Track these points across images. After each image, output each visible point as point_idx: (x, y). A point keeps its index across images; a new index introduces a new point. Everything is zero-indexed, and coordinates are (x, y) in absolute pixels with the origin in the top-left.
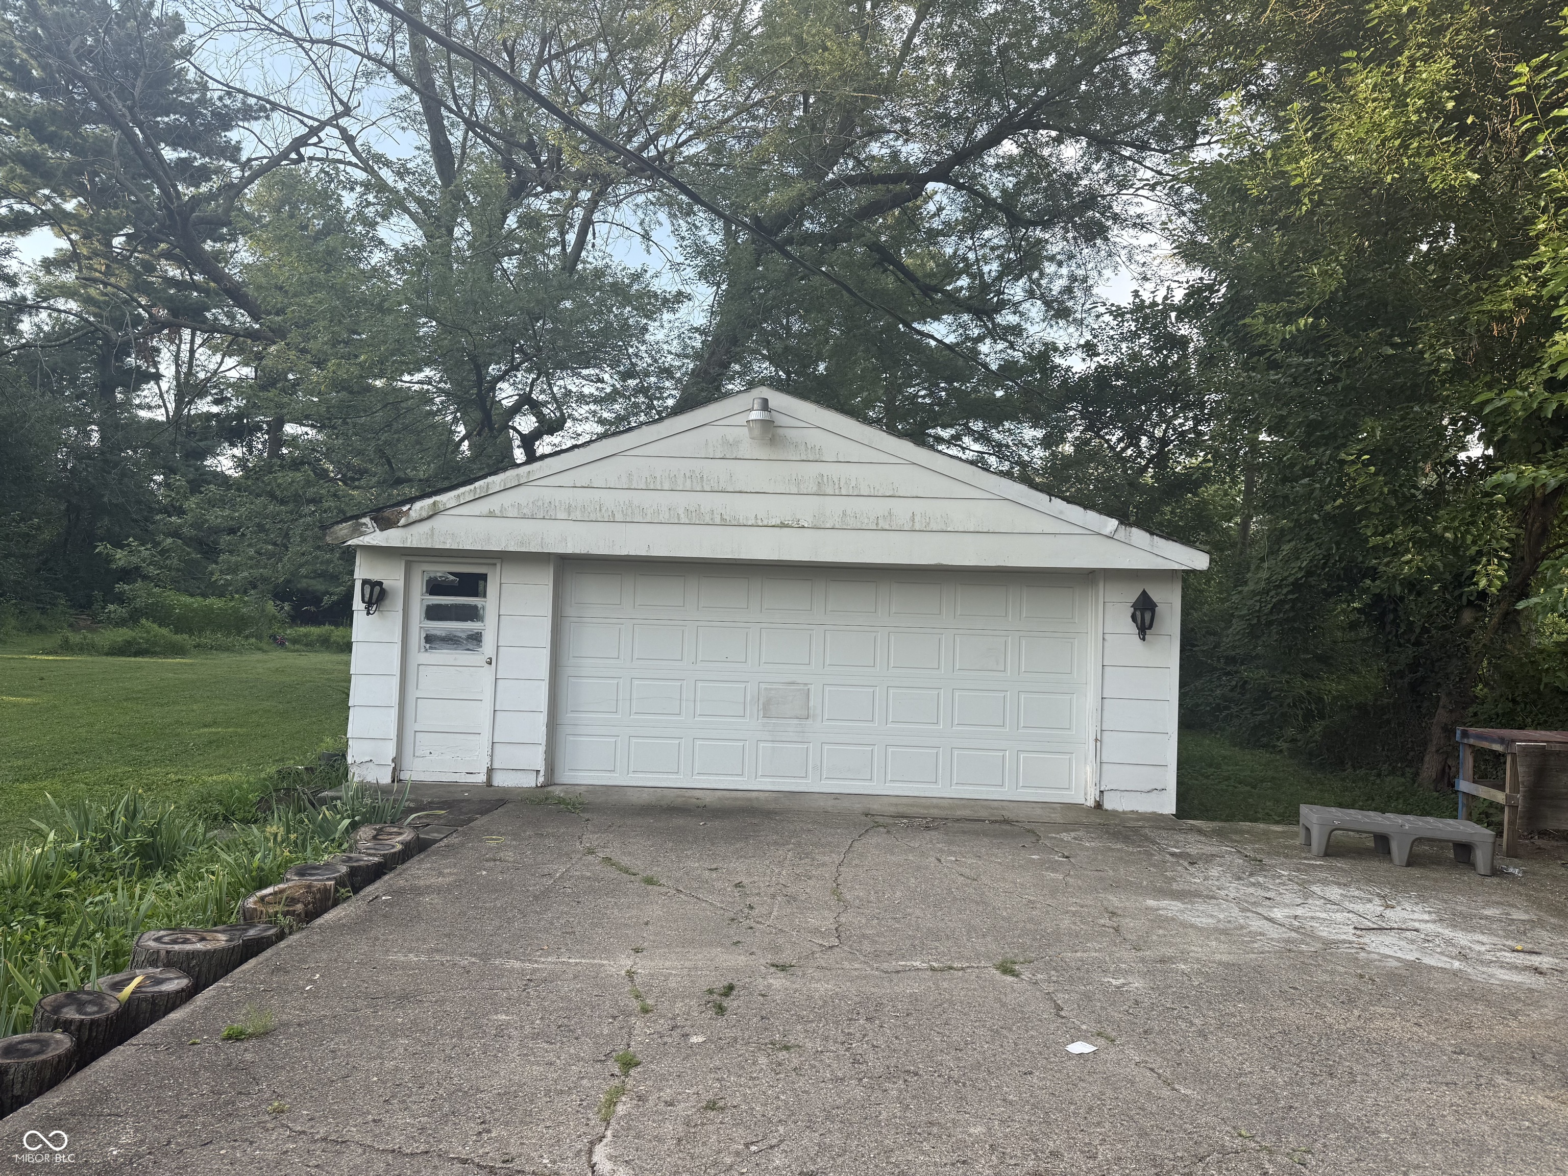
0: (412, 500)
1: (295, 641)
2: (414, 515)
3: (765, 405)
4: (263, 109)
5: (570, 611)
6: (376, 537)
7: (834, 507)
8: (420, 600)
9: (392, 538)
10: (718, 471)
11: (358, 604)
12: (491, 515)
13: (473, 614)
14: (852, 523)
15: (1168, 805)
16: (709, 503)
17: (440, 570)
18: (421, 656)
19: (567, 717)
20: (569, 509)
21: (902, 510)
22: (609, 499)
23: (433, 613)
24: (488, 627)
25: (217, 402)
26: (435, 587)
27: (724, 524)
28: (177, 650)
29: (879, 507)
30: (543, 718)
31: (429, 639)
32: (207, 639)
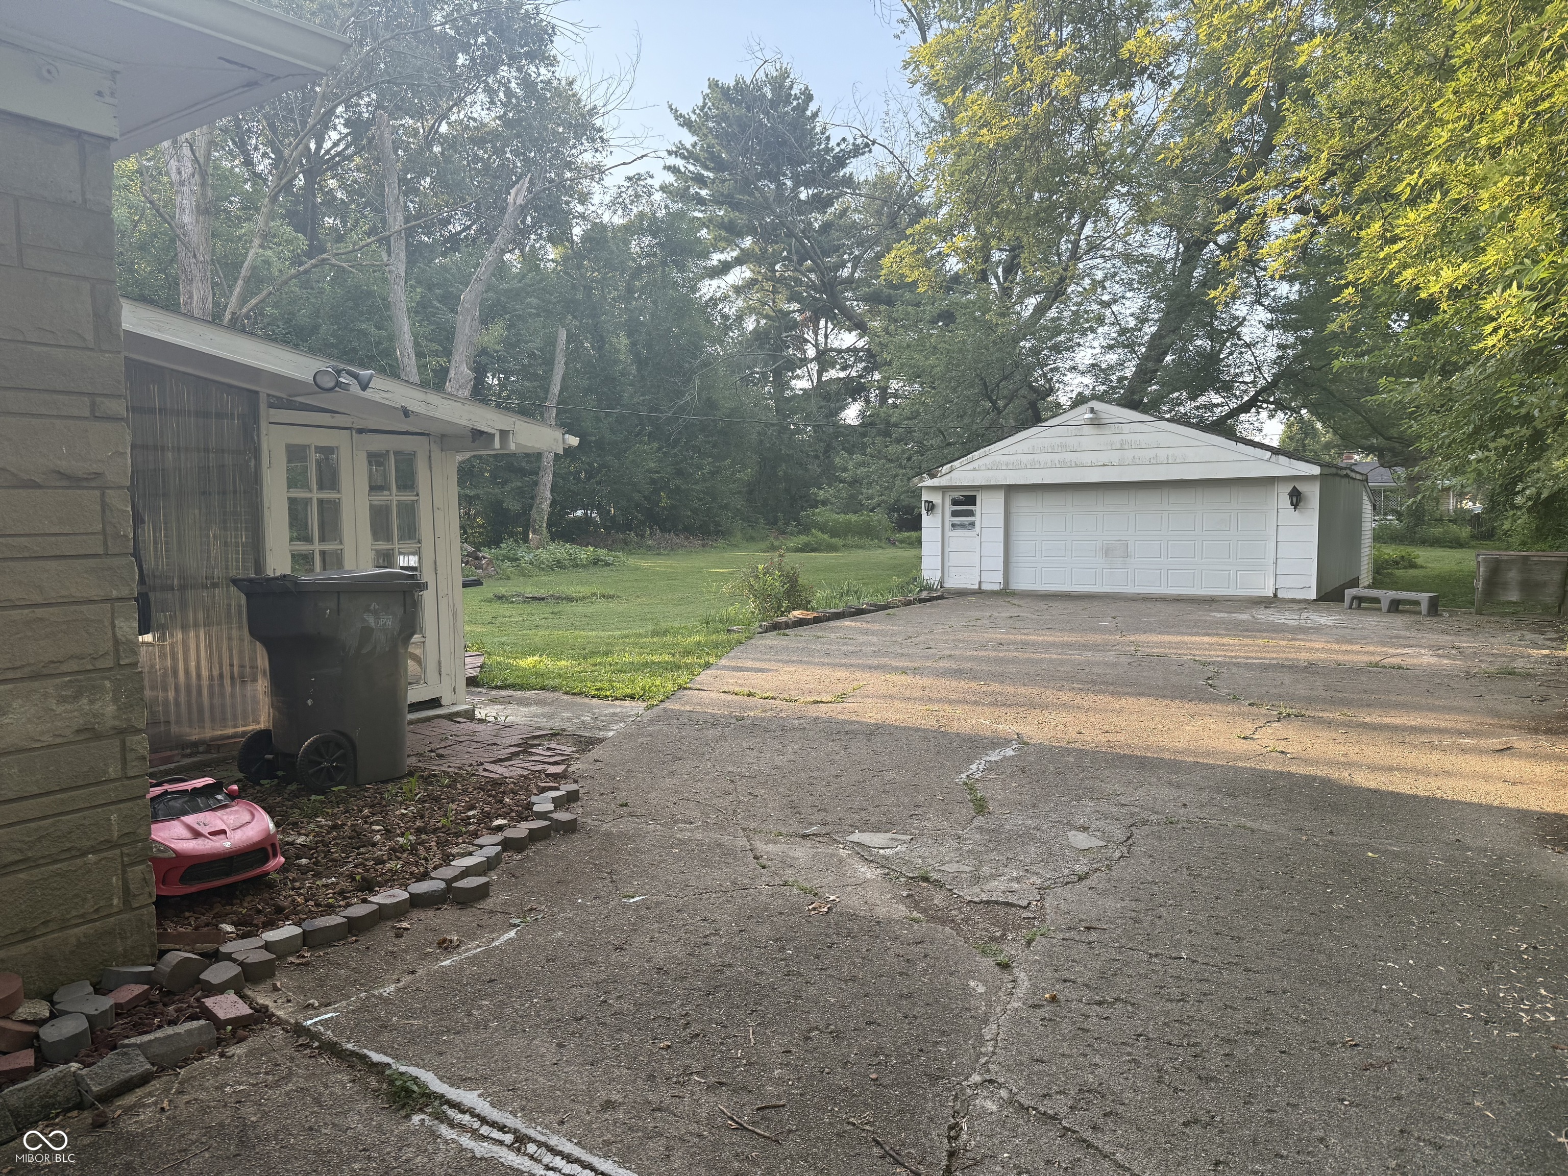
0: (942, 466)
1: (901, 542)
2: (943, 472)
3: (1092, 410)
4: (867, 145)
5: (1013, 510)
6: (929, 482)
7: (1129, 454)
8: (949, 508)
9: (935, 482)
10: (1072, 441)
11: (924, 512)
12: (975, 469)
13: (971, 513)
14: (1138, 462)
15: (1313, 595)
16: (1069, 456)
17: (957, 495)
18: (950, 533)
19: (1013, 559)
20: (1007, 464)
21: (1162, 454)
22: (1025, 459)
23: (955, 514)
24: (977, 519)
25: (844, 369)
26: (955, 502)
27: (1077, 466)
28: (833, 548)
29: (1150, 453)
30: (1001, 559)
31: (953, 525)
32: (850, 540)
